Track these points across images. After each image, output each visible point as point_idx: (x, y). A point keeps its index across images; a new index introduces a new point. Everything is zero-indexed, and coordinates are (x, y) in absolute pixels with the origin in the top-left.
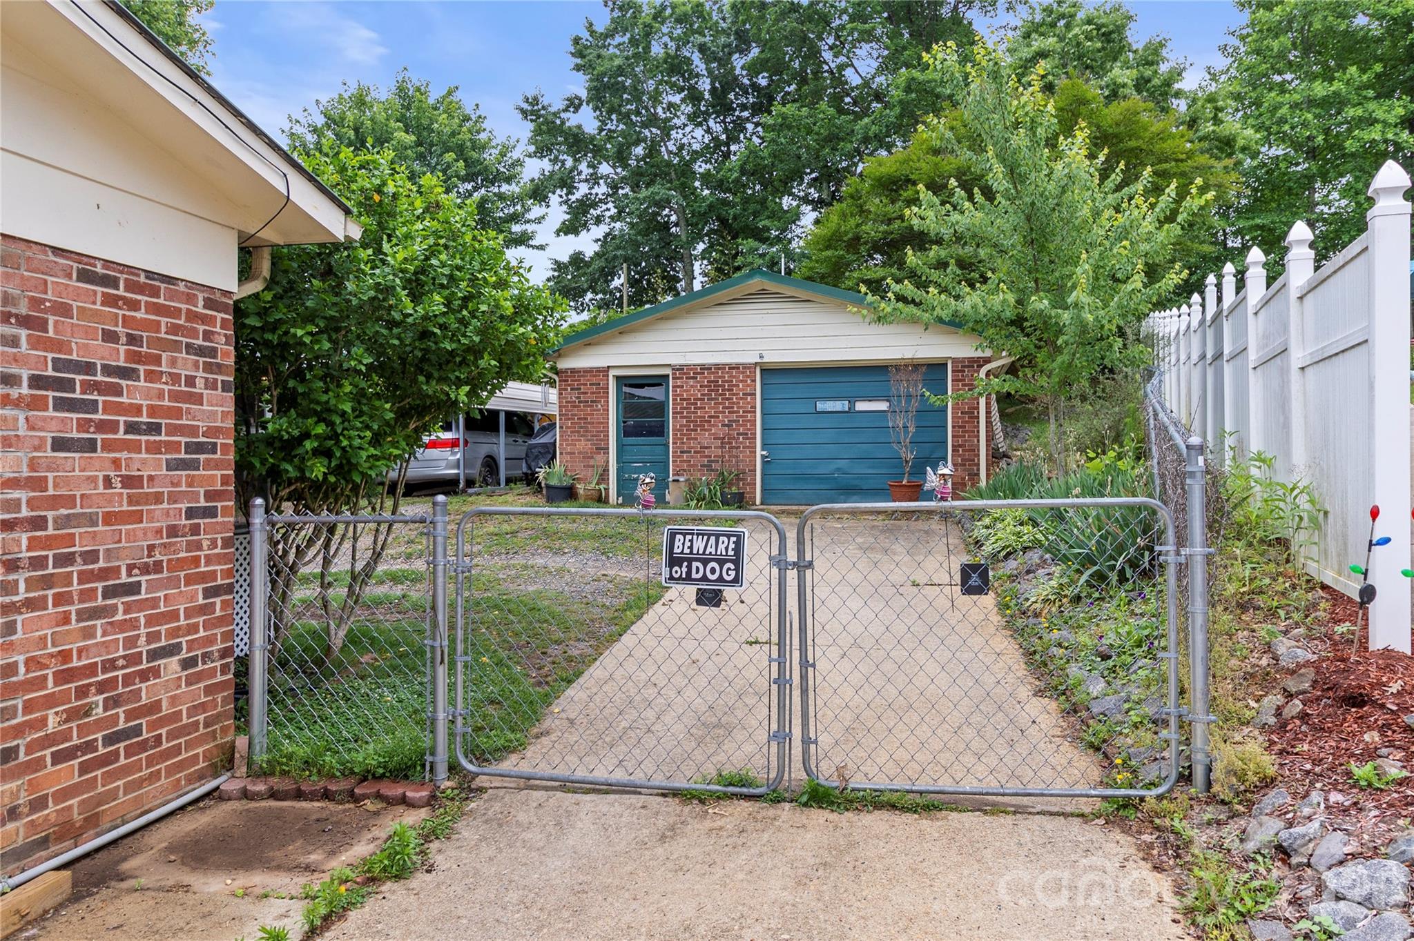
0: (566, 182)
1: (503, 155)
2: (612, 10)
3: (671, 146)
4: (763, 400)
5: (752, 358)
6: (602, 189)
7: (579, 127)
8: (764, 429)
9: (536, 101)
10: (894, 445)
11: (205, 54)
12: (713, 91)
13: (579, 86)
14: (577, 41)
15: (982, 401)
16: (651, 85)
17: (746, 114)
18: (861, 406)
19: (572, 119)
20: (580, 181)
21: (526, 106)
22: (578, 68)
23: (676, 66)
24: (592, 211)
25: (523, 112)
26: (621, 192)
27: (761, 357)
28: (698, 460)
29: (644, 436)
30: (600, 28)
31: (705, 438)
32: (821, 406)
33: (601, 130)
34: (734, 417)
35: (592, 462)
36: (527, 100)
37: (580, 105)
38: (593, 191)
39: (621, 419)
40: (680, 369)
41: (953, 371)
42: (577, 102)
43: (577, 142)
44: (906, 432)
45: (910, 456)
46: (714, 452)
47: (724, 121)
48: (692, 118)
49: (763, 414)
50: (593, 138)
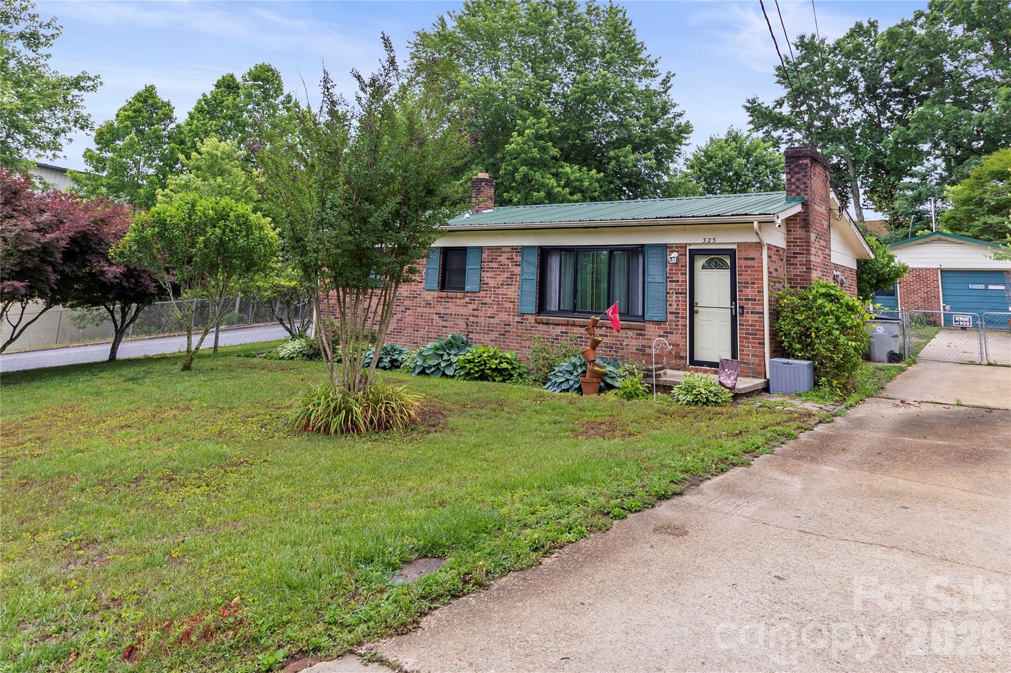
2: (801, 51)
3: (840, 120)
4: (942, 283)
5: (936, 266)
7: (782, 114)
8: (943, 295)
9: (754, 101)
14: (778, 68)
18: (991, 287)
21: (748, 105)
22: (781, 83)
27: (940, 266)
28: (913, 307)
30: (793, 60)
31: (915, 298)
32: (971, 286)
34: (929, 289)
36: (749, 101)
42: (781, 102)
46: (920, 303)
47: (875, 105)
49: (943, 289)
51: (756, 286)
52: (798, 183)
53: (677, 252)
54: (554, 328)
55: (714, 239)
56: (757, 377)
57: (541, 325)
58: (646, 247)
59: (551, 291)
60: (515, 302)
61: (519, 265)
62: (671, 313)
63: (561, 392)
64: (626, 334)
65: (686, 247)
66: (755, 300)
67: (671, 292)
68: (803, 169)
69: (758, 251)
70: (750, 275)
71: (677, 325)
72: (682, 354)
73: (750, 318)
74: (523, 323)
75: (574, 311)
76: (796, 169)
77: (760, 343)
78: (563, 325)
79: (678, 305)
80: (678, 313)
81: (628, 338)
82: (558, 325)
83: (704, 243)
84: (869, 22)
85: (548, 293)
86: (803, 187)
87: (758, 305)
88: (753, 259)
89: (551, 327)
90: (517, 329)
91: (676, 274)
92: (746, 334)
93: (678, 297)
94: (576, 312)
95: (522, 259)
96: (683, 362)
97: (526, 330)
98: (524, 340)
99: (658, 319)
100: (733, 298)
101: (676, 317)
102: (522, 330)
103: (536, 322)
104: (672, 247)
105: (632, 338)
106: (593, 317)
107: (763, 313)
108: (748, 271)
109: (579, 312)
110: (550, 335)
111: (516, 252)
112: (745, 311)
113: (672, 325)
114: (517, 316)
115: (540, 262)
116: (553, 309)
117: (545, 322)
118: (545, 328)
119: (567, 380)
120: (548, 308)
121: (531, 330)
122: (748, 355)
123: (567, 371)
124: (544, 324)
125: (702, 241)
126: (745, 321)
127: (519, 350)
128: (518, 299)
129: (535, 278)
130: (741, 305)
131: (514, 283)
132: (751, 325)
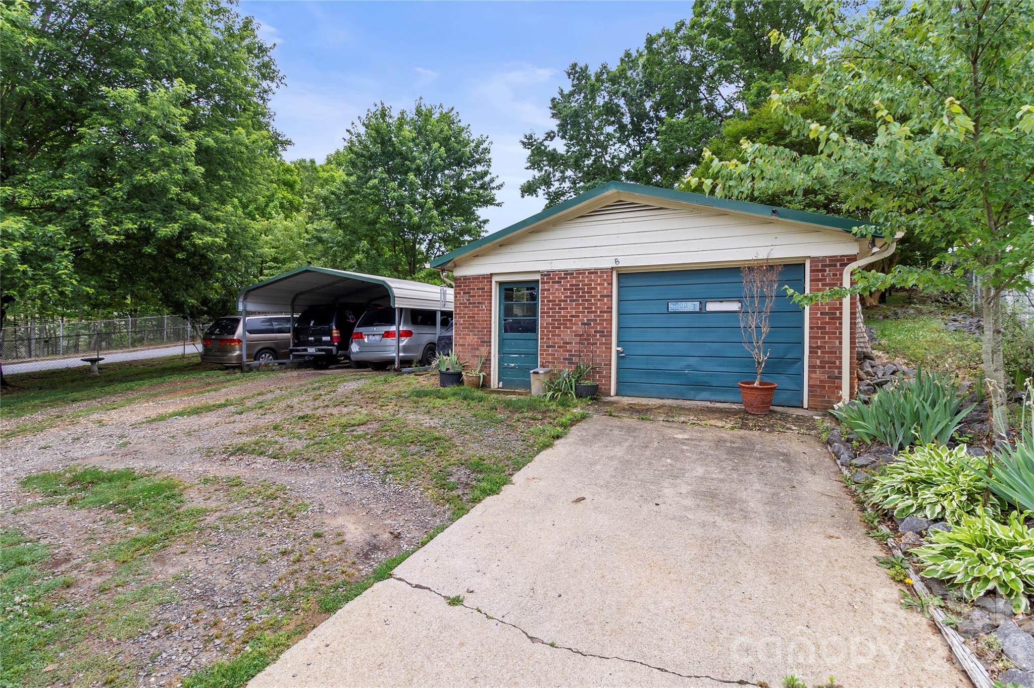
0: (546, 181)
1: (477, 146)
2: (573, 80)
3: (607, 158)
4: (619, 301)
5: (608, 264)
6: (567, 185)
7: (555, 150)
8: (619, 328)
9: (531, 138)
10: (746, 346)
11: (281, 85)
12: (632, 122)
13: (553, 124)
14: (553, 100)
15: (846, 301)
16: (596, 123)
17: (653, 135)
18: (711, 307)
19: (551, 145)
20: (555, 181)
21: (525, 140)
22: (554, 115)
23: (611, 110)
24: (562, 198)
25: (523, 143)
26: (578, 185)
27: (616, 261)
28: (562, 354)
29: (520, 332)
30: (566, 92)
31: (567, 335)
32: (673, 307)
33: (568, 152)
34: (592, 316)
35: (477, 353)
36: (526, 137)
37: (554, 136)
38: (562, 186)
39: (503, 317)
40: (547, 274)
41: (812, 271)
42: (552, 134)
43: (554, 158)
44: (759, 333)
45: (763, 358)
46: (574, 347)
47: (638, 140)
48: (620, 141)
49: (619, 314)
50: (562, 156)
84: (638, 51)
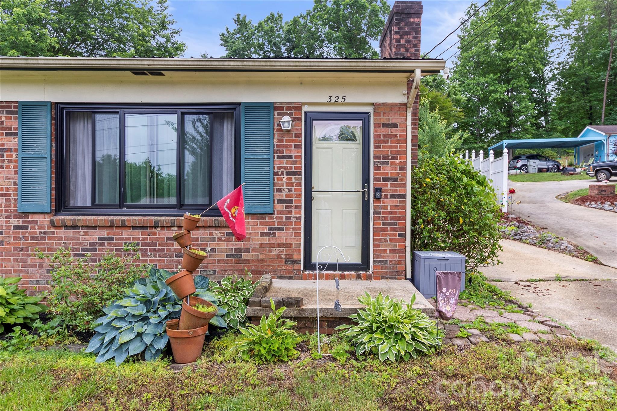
51: (397, 162)
52: (408, 46)
53: (290, 115)
54: (86, 234)
55: (344, 97)
56: (395, 278)
57: (63, 230)
58: (242, 107)
59: (76, 178)
60: (10, 195)
61: (16, 134)
62: (280, 201)
63: (127, 361)
64: (211, 234)
65: (300, 108)
66: (396, 180)
67: (280, 172)
68: (414, 29)
69: (402, 115)
70: (390, 147)
71: (288, 218)
72: (295, 257)
73: (389, 203)
74: (27, 228)
75: (121, 205)
76: (406, 29)
77: (400, 235)
78: (102, 227)
79: (290, 190)
80: (291, 201)
81: (214, 240)
82: (95, 227)
83: (329, 104)
85: (72, 180)
86: (413, 50)
87: (399, 186)
88: (395, 126)
89: (82, 232)
90: (15, 238)
91: (287, 146)
92: (384, 224)
93: (291, 179)
94: (124, 206)
95: (21, 124)
96: (296, 267)
97: (32, 239)
98: (29, 255)
99: (261, 211)
100: (366, 179)
101: (287, 207)
102: (26, 239)
103: (53, 224)
104: (282, 108)
105: (220, 239)
106: (188, 214)
107: (404, 196)
108: (387, 142)
109: (129, 207)
110: (80, 244)
111: (8, 113)
112: (383, 194)
113: (281, 218)
114: (15, 217)
115: (56, 130)
116: (80, 203)
117: (69, 224)
118: (70, 233)
119: (140, 335)
120: (72, 203)
121: (44, 239)
122: (385, 251)
123: (134, 316)
124: (67, 227)
125: (326, 100)
126: (383, 207)
127: (21, 271)
128: (16, 190)
129: (47, 154)
130: (377, 187)
131: (6, 163)
132: (390, 213)
